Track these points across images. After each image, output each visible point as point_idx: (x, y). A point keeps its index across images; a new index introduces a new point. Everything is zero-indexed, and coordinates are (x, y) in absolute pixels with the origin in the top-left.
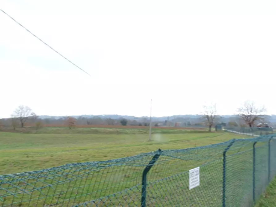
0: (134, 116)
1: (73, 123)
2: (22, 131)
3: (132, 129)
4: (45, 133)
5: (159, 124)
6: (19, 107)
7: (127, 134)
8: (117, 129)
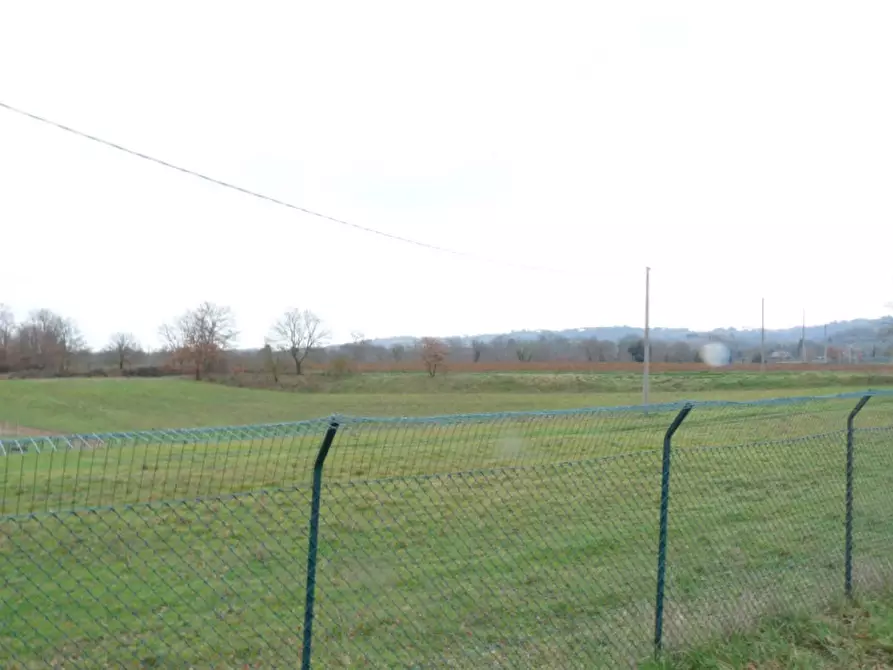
0: (687, 330)
1: (440, 359)
2: (294, 386)
3: (632, 374)
4: (359, 390)
5: (776, 354)
6: (287, 314)
7: (612, 389)
8: (581, 376)
